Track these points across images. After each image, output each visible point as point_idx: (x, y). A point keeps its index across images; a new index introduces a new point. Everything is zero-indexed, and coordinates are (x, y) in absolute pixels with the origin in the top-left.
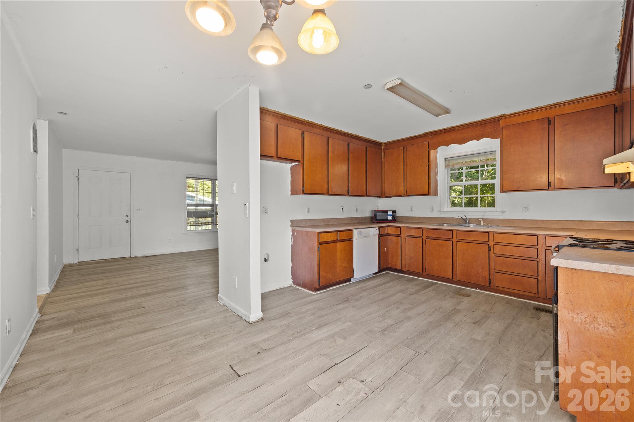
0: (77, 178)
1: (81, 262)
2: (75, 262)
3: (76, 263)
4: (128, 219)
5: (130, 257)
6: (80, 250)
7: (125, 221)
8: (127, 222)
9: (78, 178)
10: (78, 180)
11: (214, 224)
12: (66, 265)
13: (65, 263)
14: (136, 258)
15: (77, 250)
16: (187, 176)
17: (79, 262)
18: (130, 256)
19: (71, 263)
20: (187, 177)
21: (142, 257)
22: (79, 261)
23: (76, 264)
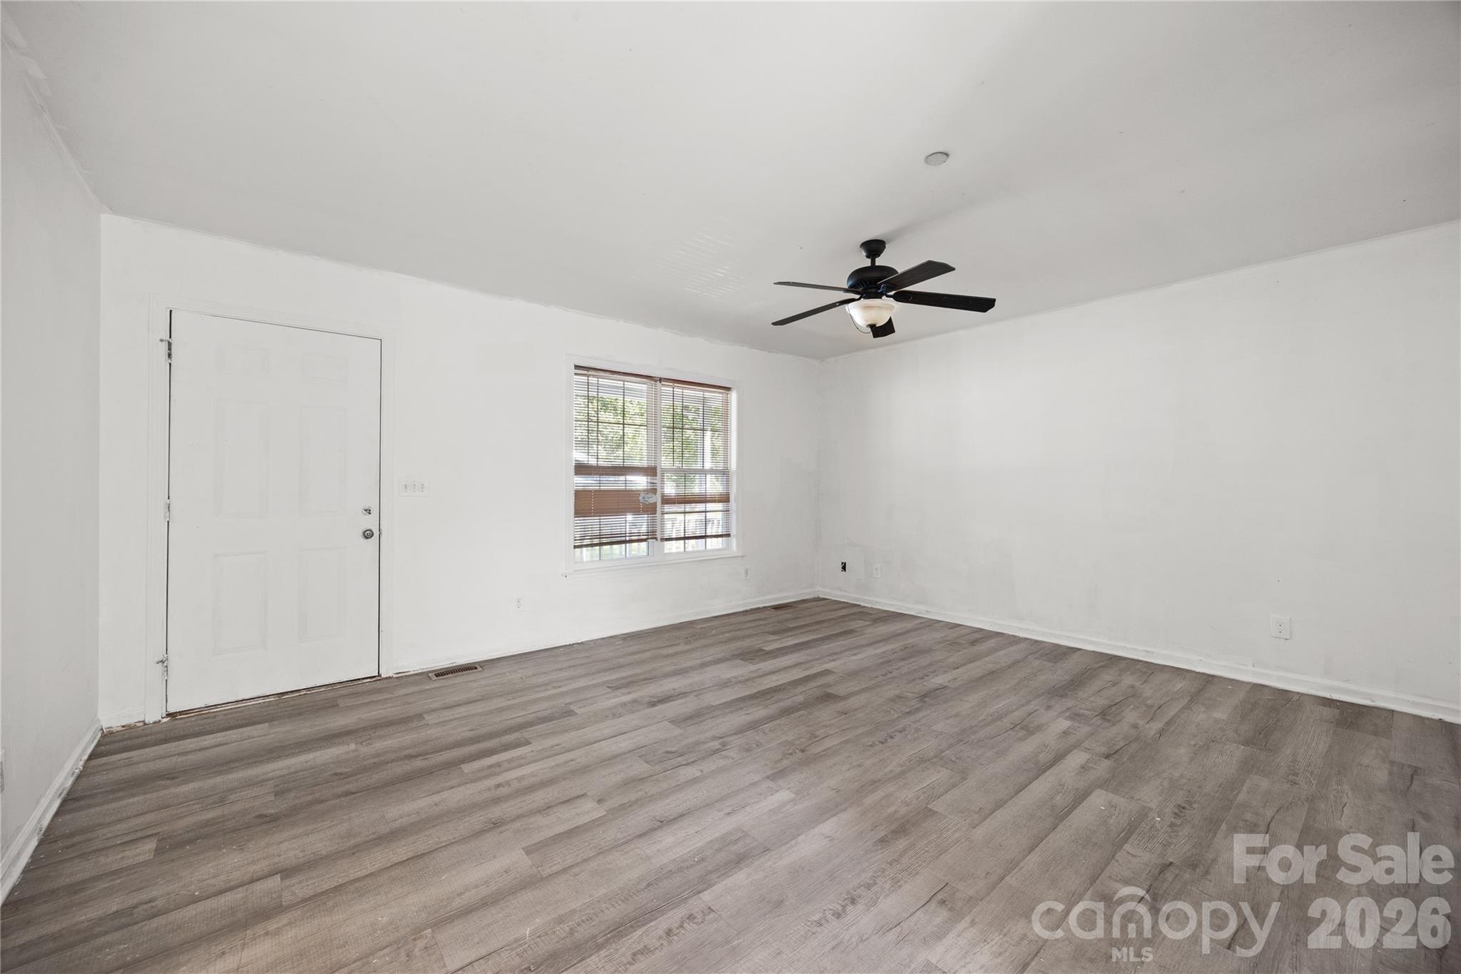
0: (165, 345)
1: (181, 713)
2: (154, 714)
3: (158, 718)
4: (370, 523)
5: (377, 678)
6: (173, 662)
7: (361, 533)
8: (367, 538)
9: (170, 349)
10: (170, 355)
11: (656, 538)
12: (111, 733)
13: (105, 725)
14: (403, 680)
15: (162, 662)
16: (577, 364)
17: (169, 715)
18: (379, 675)
19: (131, 721)
20: (577, 367)
21: (424, 676)
22: (171, 710)
23: (155, 723)
